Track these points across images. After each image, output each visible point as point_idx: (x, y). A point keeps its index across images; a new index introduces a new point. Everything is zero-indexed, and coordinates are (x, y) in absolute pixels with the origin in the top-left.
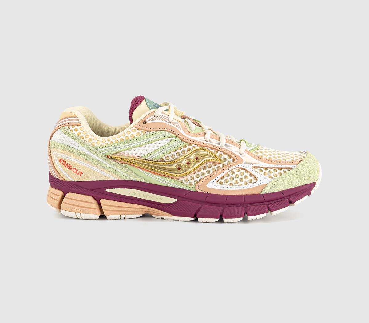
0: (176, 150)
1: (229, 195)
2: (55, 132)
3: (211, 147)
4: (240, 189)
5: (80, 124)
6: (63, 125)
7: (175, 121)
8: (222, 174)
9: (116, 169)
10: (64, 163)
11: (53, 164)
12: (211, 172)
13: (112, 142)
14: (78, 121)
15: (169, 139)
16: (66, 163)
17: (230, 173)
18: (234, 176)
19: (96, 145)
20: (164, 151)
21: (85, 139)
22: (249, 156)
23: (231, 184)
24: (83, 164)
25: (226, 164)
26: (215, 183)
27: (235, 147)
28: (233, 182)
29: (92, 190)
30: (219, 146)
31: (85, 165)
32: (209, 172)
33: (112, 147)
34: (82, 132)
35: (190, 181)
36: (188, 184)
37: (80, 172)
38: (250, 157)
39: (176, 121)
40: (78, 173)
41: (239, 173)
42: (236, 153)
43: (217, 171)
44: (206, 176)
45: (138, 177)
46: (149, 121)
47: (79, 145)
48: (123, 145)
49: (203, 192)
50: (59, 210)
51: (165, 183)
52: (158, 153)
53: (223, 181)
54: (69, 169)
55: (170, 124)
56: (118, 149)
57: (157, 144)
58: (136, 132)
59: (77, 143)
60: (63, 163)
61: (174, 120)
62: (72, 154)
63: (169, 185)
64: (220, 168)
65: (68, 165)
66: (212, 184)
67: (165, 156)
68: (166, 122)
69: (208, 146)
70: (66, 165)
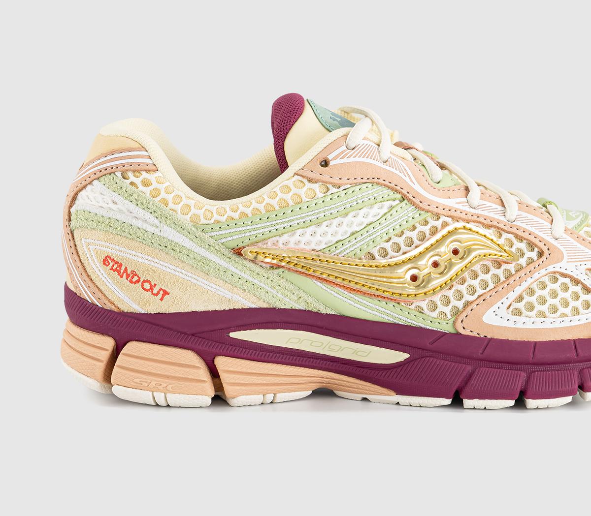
0: (403, 233)
1: (539, 342)
2: (85, 187)
3: (484, 221)
4: (563, 325)
5: (154, 168)
6: (109, 171)
7: (395, 158)
8: (519, 290)
9: (256, 281)
10: (116, 266)
11: (85, 269)
12: (491, 285)
13: (244, 215)
14: (148, 161)
15: (387, 204)
16: (123, 268)
17: (535, 286)
18: (545, 293)
19: (203, 221)
20: (374, 236)
21: (171, 205)
22: (575, 243)
23: (542, 314)
24: (169, 270)
25: (524, 265)
26: (503, 311)
27: (541, 221)
28: (545, 308)
29: (193, 335)
30: (502, 218)
31: (175, 273)
32: (485, 284)
33: (247, 228)
34: (162, 187)
35: (441, 308)
36: (436, 317)
37: (161, 289)
38: (579, 245)
39: (397, 159)
40: (155, 291)
41: (556, 286)
42: (544, 236)
43: (504, 282)
44: (479, 296)
45: (310, 300)
46: (335, 158)
47: (157, 222)
48: (274, 222)
49: (475, 334)
50: (106, 385)
51: (378, 314)
52: (361, 240)
53: (521, 305)
54: (131, 282)
55: (384, 166)
56: (262, 230)
57: (360, 219)
58: (305, 189)
59: (151, 216)
60: (113, 266)
61: (392, 157)
62: (137, 244)
63: (387, 317)
64: (511, 275)
65: (129, 272)
66: (494, 314)
67: (378, 248)
68: (374, 162)
69: (478, 219)
70: (122, 271)
